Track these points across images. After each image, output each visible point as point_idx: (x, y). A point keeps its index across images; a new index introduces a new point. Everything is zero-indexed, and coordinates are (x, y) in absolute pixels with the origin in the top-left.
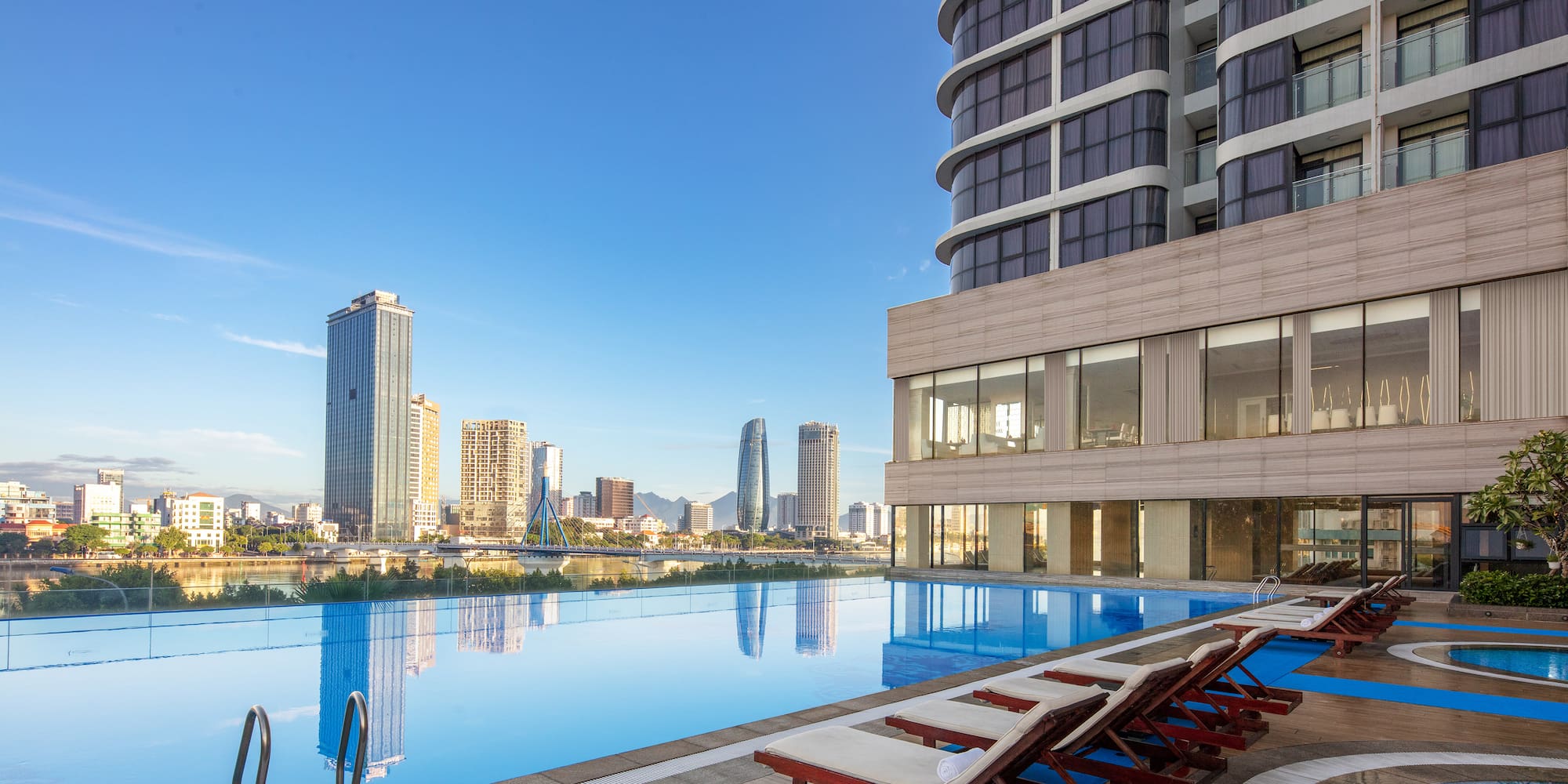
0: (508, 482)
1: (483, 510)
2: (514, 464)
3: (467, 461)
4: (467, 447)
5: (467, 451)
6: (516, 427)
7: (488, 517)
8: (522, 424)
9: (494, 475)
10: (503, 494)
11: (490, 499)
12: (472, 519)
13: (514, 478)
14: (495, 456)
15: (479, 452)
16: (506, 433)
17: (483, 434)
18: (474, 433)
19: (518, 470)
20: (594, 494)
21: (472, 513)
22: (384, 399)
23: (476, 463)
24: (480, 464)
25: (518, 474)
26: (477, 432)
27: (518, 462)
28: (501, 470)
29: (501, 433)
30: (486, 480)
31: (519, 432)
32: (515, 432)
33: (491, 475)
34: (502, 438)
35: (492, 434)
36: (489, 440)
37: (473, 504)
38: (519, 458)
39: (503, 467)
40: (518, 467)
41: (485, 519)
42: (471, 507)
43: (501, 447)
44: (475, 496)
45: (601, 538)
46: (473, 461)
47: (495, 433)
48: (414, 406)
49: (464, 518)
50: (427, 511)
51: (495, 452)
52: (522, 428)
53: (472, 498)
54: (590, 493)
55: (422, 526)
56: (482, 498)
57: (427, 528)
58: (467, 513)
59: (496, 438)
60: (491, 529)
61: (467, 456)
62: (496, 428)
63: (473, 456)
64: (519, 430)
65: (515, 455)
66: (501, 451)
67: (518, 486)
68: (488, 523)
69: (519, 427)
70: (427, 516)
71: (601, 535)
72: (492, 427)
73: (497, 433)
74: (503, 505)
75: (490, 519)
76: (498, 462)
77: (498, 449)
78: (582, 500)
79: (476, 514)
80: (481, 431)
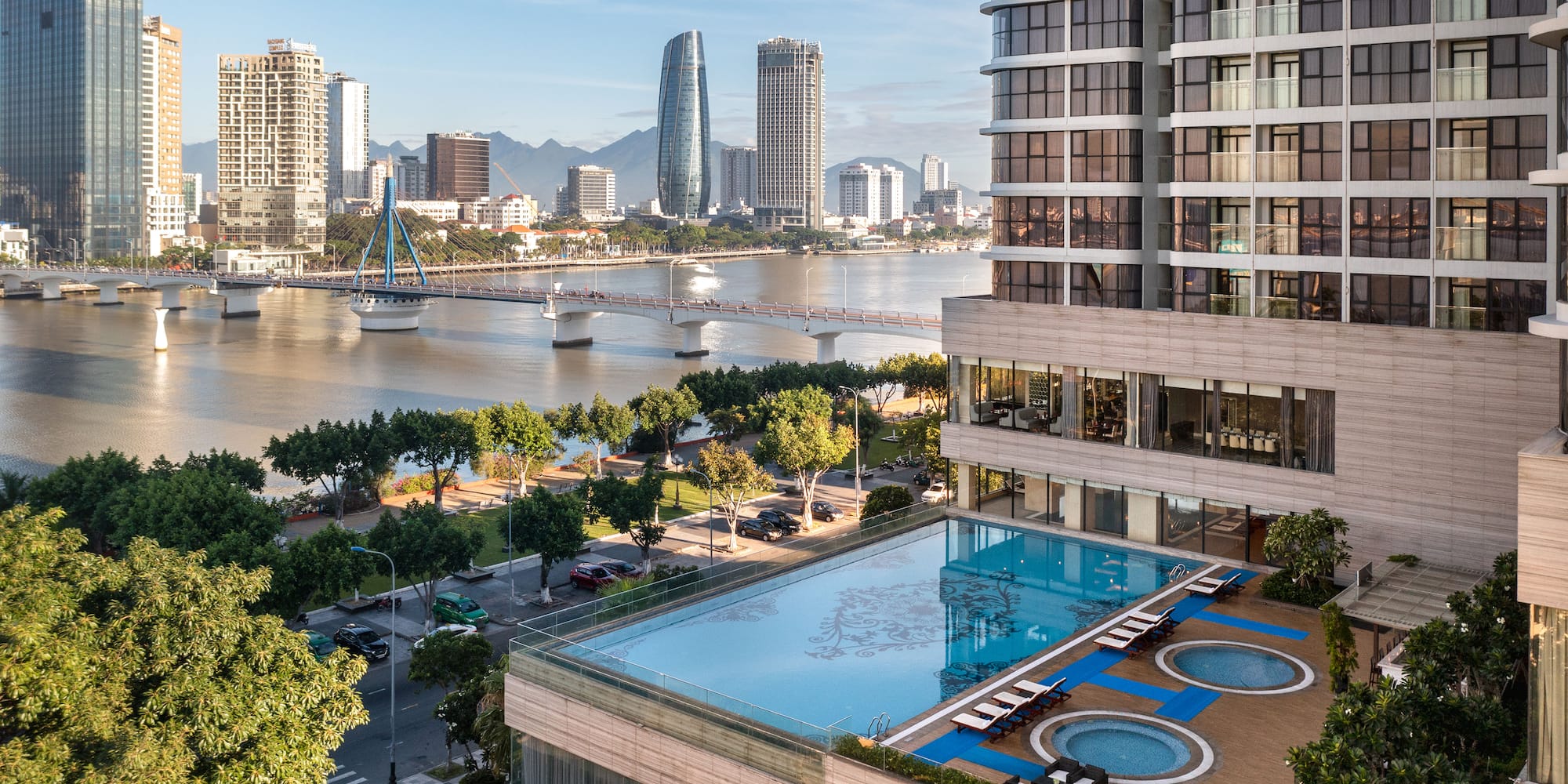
0: (297, 155)
1: (255, 201)
2: (306, 126)
3: (228, 121)
4: (228, 99)
5: (228, 106)
6: (307, 65)
7: (264, 212)
8: (317, 61)
9: (272, 144)
10: (289, 176)
11: (266, 182)
12: (238, 214)
13: (306, 148)
14: (274, 114)
15: (247, 106)
16: (292, 76)
17: (254, 77)
18: (238, 76)
19: (312, 134)
20: (424, 160)
21: (238, 205)
22: (101, 31)
23: (242, 125)
24: (250, 126)
25: (312, 141)
26: (243, 74)
27: (312, 123)
28: (284, 136)
29: (283, 76)
30: (260, 151)
31: (312, 74)
32: (306, 74)
33: (267, 144)
34: (285, 84)
35: (268, 77)
36: (263, 88)
37: (239, 190)
38: (312, 116)
39: (288, 131)
40: (312, 130)
41: (258, 215)
42: (236, 196)
43: (284, 99)
44: (242, 177)
45: (445, 240)
46: (238, 121)
47: (273, 76)
48: (146, 37)
49: (225, 214)
50: (169, 207)
51: (274, 107)
52: (317, 67)
53: (238, 181)
54: (416, 158)
55: (163, 231)
56: (254, 181)
57: (170, 233)
58: (229, 205)
59: (275, 84)
60: (269, 230)
61: (228, 114)
62: (275, 68)
63: (238, 114)
64: (312, 71)
65: (306, 111)
66: (284, 106)
67: (312, 161)
68: (264, 222)
69: (313, 66)
70: (169, 214)
71: (443, 234)
72: (267, 67)
73: (277, 78)
74: (288, 192)
75: (268, 215)
76: (279, 124)
77: (279, 103)
78: (403, 171)
79: (244, 208)
80: (250, 73)
